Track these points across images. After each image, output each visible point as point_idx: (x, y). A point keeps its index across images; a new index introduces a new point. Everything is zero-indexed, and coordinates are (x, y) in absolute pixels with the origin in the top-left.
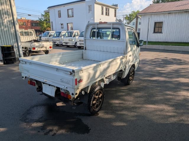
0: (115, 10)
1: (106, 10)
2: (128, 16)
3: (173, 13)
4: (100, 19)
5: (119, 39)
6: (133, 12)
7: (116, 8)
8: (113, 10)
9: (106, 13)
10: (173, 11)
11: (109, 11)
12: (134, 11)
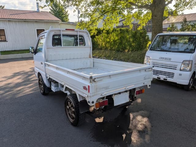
5: (85, 46)
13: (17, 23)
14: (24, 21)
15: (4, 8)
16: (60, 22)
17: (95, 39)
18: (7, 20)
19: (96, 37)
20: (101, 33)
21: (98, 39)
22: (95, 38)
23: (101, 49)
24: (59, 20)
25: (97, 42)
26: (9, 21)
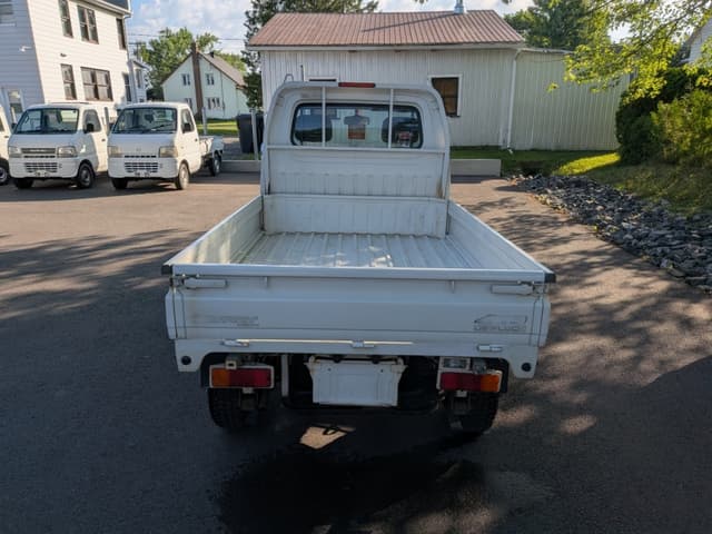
0: (120, 22)
1: (82, 19)
2: (149, 48)
3: (360, 51)
4: (63, 55)
5: (419, 147)
6: (162, 32)
7: (121, 15)
8: (112, 21)
9: (84, 30)
10: (362, 45)
11: (93, 22)
12: (167, 31)
13: (375, 60)
14: (397, 51)
15: (375, 11)
16: (519, 50)
17: (654, 115)
18: (348, 48)
19: (662, 106)
20: (688, 92)
21: (669, 115)
22: (655, 110)
23: (673, 162)
24: (516, 42)
25: (661, 129)
26: (350, 51)
